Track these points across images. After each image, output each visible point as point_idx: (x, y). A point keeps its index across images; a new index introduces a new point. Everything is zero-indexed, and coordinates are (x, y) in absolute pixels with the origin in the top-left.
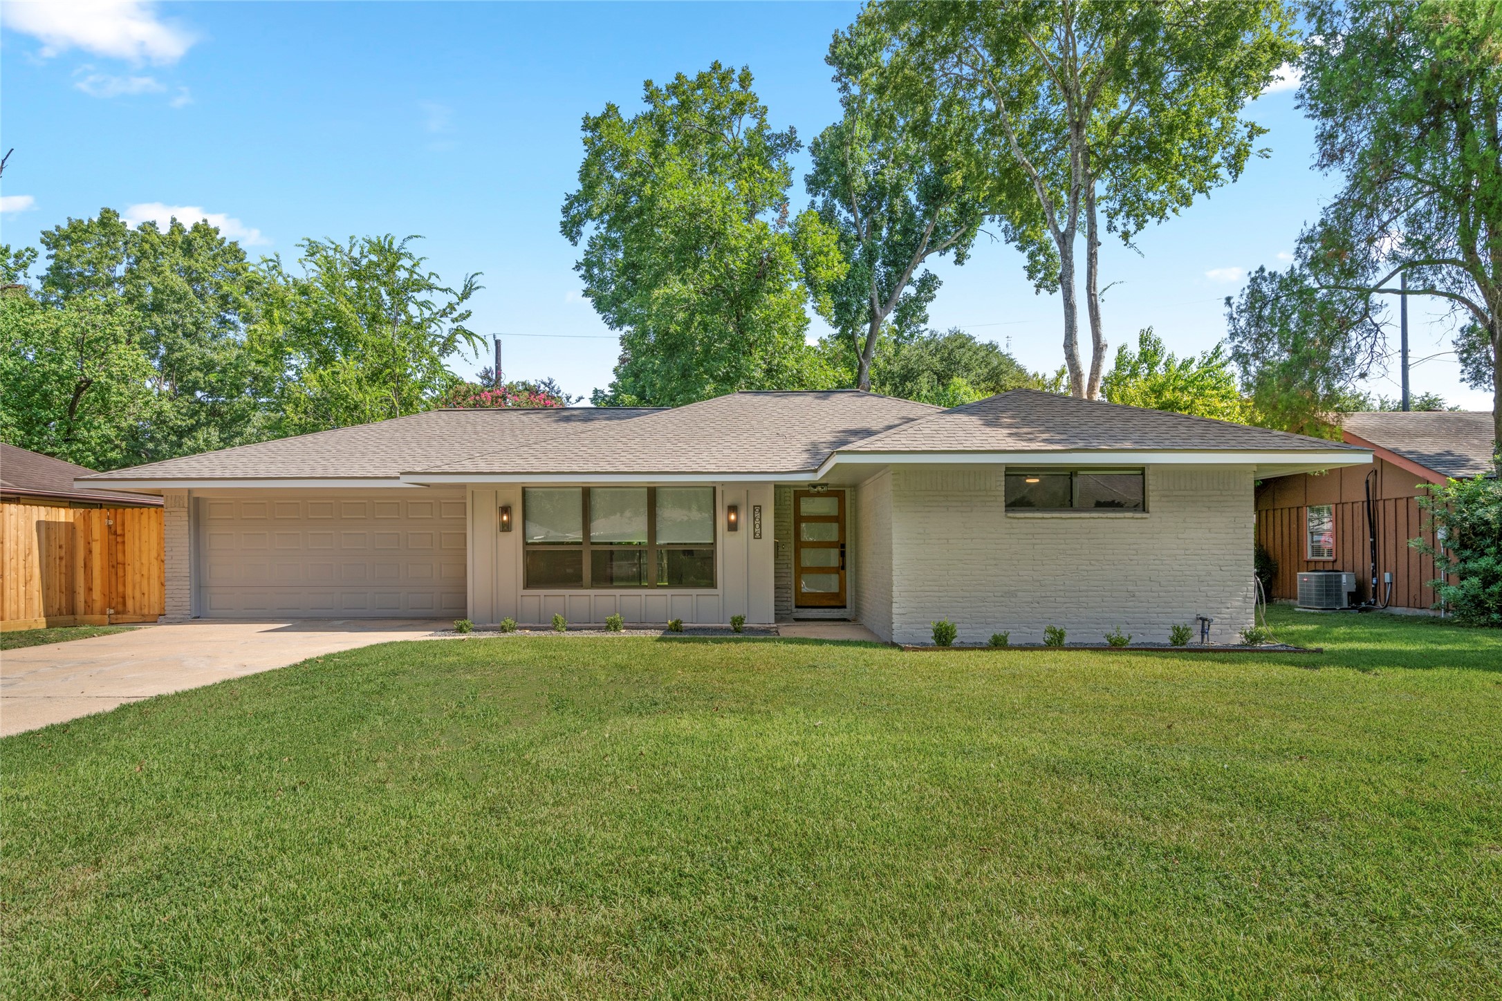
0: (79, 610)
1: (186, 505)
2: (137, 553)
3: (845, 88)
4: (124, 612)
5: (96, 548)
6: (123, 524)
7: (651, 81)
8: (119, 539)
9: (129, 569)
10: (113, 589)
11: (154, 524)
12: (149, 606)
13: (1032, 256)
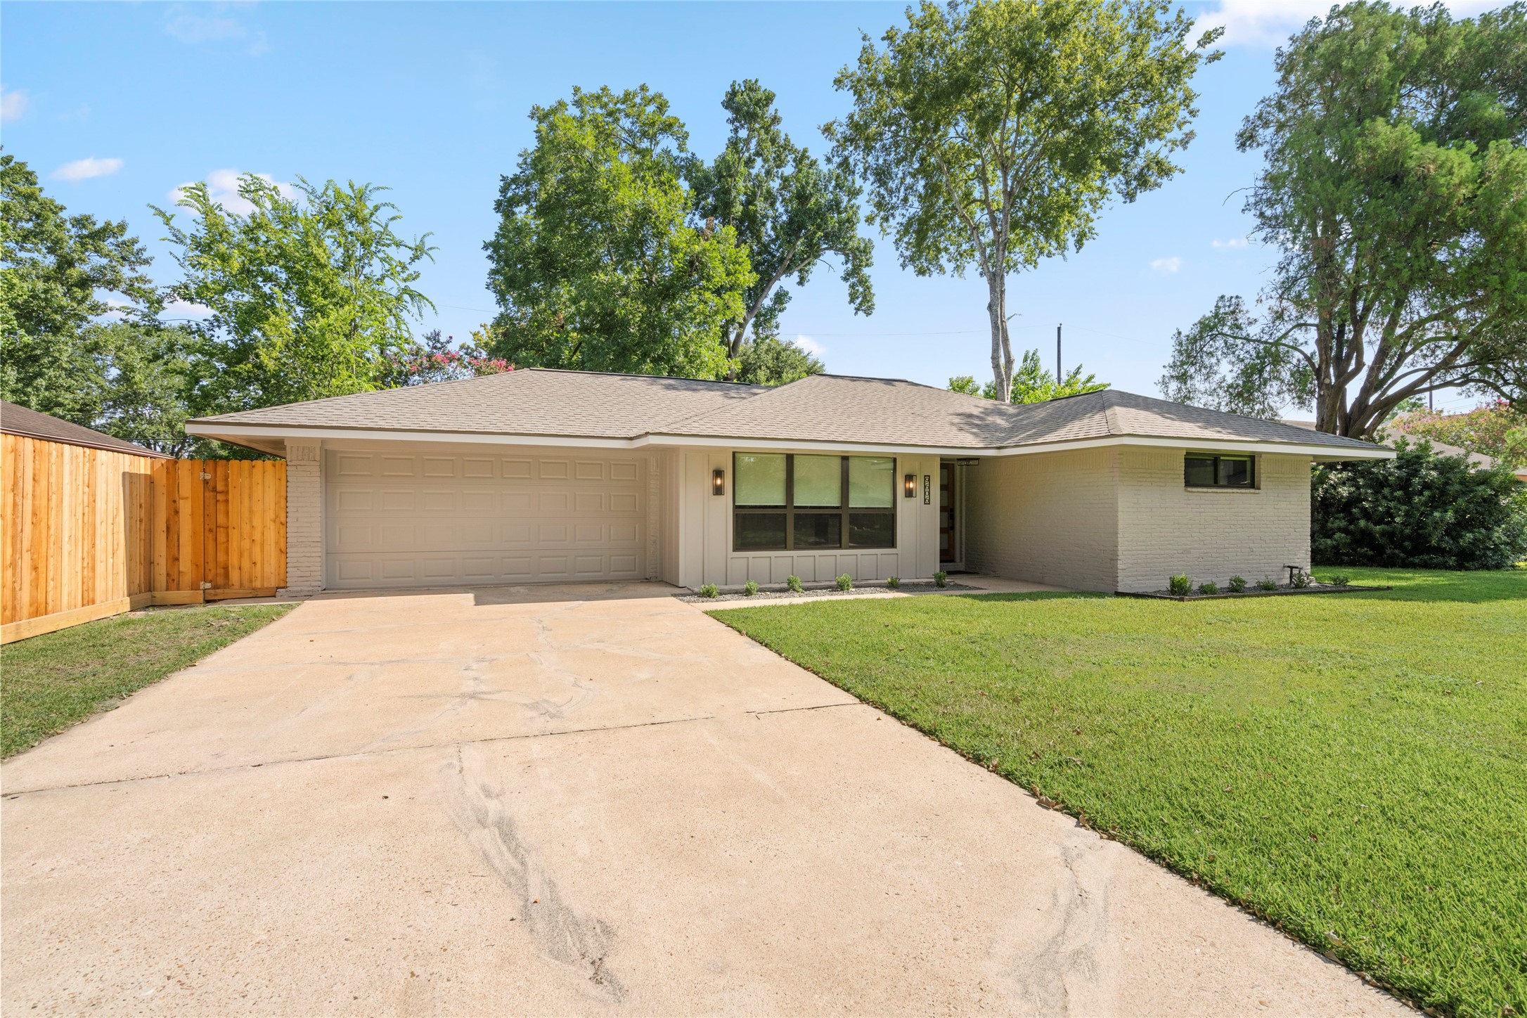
0: (157, 584)
1: (318, 458)
2: (246, 514)
3: (736, 131)
4: (227, 585)
5: (185, 508)
6: (226, 479)
7: (579, 89)
8: (220, 497)
9: (234, 534)
10: (210, 558)
11: (270, 480)
12: (263, 578)
13: (852, 286)
